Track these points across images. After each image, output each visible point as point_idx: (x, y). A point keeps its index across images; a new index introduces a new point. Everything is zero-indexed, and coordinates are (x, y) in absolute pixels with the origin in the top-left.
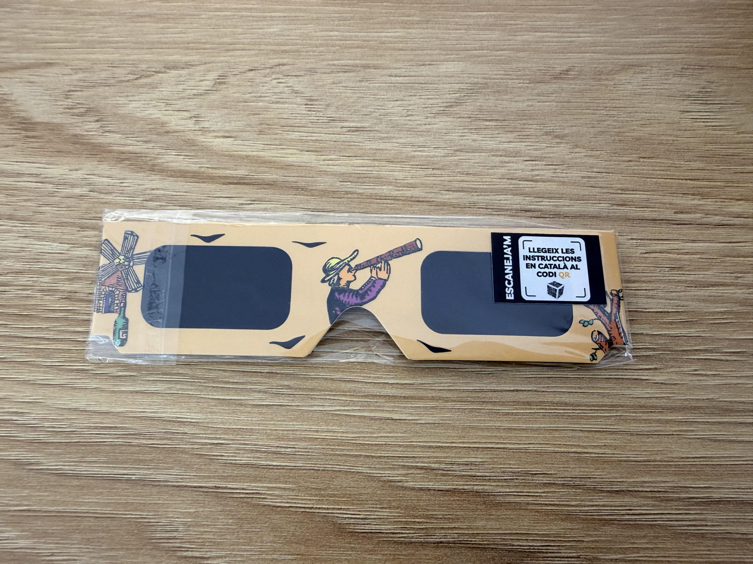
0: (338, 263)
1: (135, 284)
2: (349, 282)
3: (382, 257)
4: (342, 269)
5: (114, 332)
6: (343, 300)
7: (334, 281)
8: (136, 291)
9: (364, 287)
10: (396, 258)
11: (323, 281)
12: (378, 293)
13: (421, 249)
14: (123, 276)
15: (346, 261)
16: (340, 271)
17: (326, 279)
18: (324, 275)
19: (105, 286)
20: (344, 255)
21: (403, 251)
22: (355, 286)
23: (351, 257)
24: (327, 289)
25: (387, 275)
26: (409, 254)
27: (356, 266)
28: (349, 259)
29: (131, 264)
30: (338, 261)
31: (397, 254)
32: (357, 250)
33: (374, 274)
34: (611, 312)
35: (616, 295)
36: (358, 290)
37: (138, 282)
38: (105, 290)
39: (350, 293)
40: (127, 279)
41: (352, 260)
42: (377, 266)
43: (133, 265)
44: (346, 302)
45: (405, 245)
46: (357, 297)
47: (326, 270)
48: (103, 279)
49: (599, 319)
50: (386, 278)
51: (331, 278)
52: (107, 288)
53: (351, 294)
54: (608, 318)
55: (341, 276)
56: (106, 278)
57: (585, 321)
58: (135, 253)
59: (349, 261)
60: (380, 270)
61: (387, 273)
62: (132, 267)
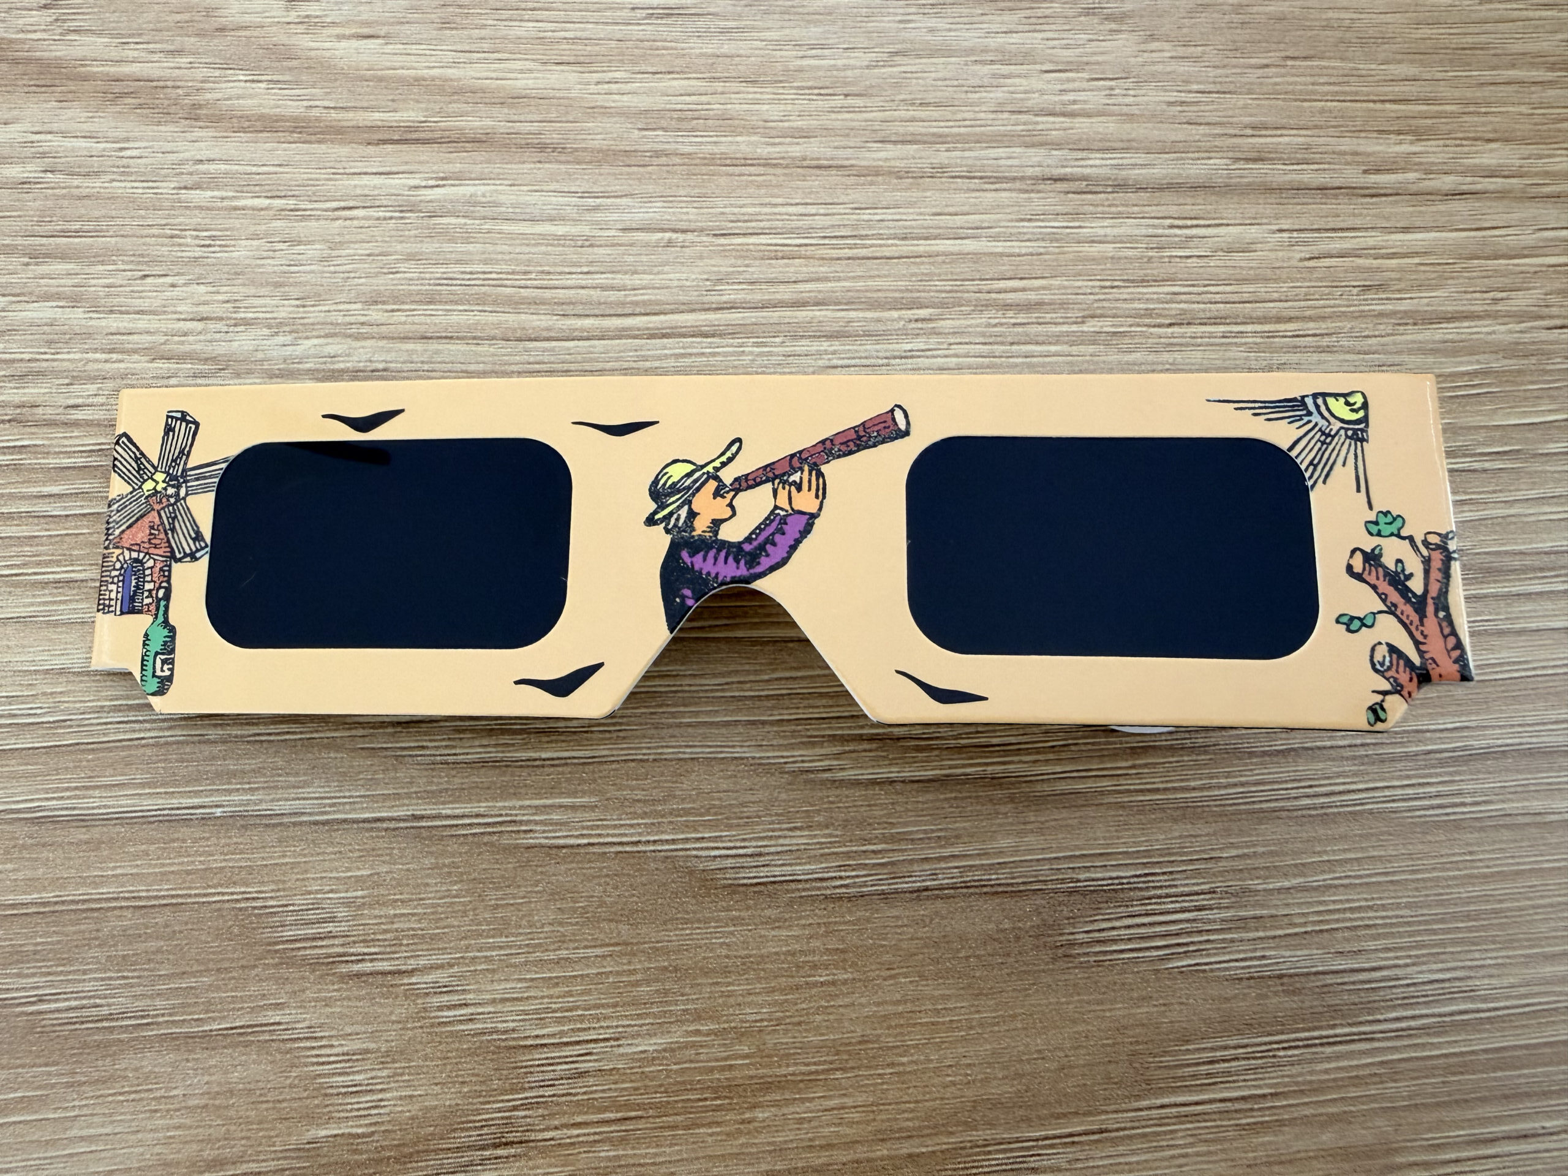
0: (689, 475)
1: (191, 542)
2: (717, 523)
3: (804, 456)
4: (698, 489)
5: (143, 660)
6: (701, 573)
7: (677, 519)
8: (193, 557)
9: (758, 535)
10: (839, 457)
11: (651, 521)
12: (793, 548)
13: (907, 433)
14: (163, 523)
15: (710, 468)
16: (693, 495)
17: (657, 517)
18: (653, 506)
19: (123, 548)
20: (705, 452)
21: (859, 438)
22: (733, 532)
23: (724, 459)
24: (660, 541)
25: (818, 502)
26: (875, 446)
27: (736, 480)
28: (717, 464)
29: (183, 492)
30: (690, 468)
31: (844, 448)
32: (739, 440)
33: (783, 501)
34: (1426, 591)
35: (1438, 547)
36: (740, 543)
37: (198, 537)
38: (121, 558)
39: (719, 551)
40: (173, 530)
41: (724, 464)
42: (792, 479)
43: (187, 494)
44: (708, 574)
45: (863, 424)
46: (737, 561)
47: (658, 493)
48: (117, 532)
49: (1392, 610)
50: (814, 510)
51: (671, 514)
52: (127, 553)
53: (723, 554)
54: (1416, 611)
55: (695, 507)
56: (124, 527)
57: (1352, 618)
58: (189, 466)
59: (717, 469)
60: (799, 488)
61: (817, 497)
62: (184, 499)
